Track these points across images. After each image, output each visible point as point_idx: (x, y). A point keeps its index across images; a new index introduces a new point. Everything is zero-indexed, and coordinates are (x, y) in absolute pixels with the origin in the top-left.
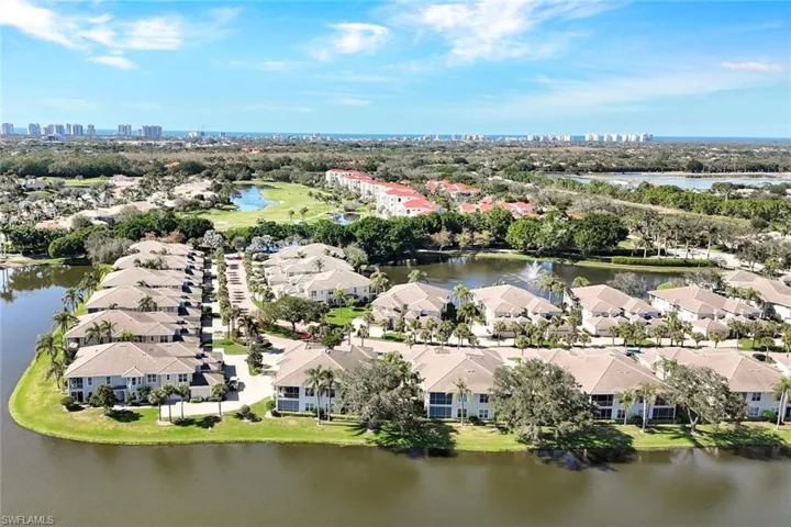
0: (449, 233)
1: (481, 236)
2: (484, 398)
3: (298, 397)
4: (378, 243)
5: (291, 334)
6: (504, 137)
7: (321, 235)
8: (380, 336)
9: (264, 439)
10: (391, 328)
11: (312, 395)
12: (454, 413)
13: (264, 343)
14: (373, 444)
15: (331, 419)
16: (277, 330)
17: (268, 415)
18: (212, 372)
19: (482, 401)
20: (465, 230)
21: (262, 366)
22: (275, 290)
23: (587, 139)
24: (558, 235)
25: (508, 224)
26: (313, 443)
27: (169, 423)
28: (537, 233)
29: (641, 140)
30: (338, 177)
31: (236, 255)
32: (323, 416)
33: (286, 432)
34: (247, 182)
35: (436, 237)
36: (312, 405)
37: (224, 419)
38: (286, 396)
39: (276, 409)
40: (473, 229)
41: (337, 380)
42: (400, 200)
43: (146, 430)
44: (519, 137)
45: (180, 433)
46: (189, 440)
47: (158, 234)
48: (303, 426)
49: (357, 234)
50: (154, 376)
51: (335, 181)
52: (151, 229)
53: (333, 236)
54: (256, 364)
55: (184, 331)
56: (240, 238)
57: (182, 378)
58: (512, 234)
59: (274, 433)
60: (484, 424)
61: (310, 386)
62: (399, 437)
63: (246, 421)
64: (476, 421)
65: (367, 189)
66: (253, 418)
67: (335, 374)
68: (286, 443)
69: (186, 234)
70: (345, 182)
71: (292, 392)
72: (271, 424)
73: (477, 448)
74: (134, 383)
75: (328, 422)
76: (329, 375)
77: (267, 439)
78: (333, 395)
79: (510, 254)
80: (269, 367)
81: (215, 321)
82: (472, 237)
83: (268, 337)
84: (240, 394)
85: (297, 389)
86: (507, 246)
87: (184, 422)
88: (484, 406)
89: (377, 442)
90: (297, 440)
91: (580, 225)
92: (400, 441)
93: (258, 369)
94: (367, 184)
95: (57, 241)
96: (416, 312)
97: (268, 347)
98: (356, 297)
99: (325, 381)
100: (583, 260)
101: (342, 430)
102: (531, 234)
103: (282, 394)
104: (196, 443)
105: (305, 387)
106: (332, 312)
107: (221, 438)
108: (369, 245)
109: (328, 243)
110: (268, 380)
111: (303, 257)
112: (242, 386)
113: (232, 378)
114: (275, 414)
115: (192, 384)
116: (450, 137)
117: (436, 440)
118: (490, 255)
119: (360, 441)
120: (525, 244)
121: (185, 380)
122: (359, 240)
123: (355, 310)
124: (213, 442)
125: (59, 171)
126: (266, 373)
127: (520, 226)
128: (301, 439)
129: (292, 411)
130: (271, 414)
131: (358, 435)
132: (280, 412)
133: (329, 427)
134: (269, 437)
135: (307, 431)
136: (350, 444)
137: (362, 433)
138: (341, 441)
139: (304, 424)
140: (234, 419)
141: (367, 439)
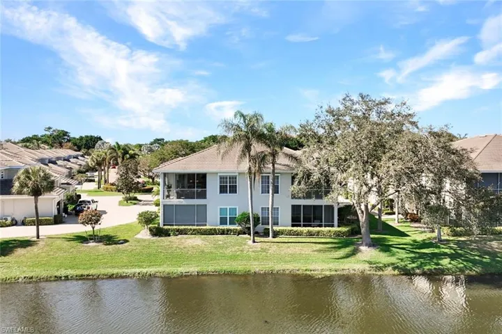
11: (234, 191)
15: (276, 234)
33: (180, 257)
37: (42, 243)
38: (180, 195)
39: (161, 221)
59: (153, 260)
63: (92, 244)
66: (109, 240)
72: (147, 247)
75: (270, 238)
77: (137, 270)
78: (276, 190)
85: (203, 177)
89: (393, 266)
92: (445, 262)
101: (303, 249)
105: (220, 172)
114: (159, 232)
119: (355, 266)
128: (218, 268)
129: (194, 225)
130: (149, 232)
131: (347, 256)
132: (166, 227)
133: (274, 247)
134: (140, 267)
135: (228, 252)
136: (333, 273)
137: (354, 253)
138: (311, 267)
139: (220, 243)
140: (67, 243)
141: (370, 263)
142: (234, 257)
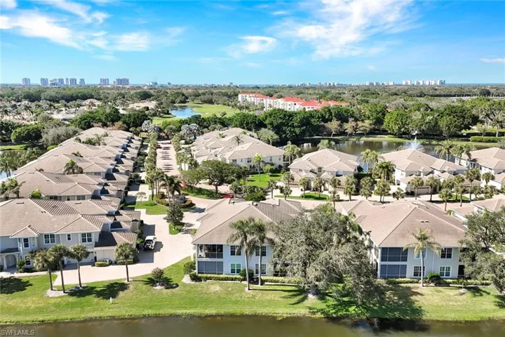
0: (339, 122)
1: (363, 124)
2: (446, 253)
3: (221, 256)
4: (284, 128)
5: (212, 195)
6: (350, 84)
7: (238, 123)
8: (299, 195)
9: (179, 312)
10: (308, 188)
11: (239, 254)
12: (410, 272)
13: (187, 203)
14: (319, 315)
15: (263, 282)
16: (200, 192)
17: (186, 279)
18: (124, 231)
19: (443, 256)
20: (351, 120)
21: (183, 224)
22: (200, 161)
23: (404, 84)
24: (427, 121)
25: (384, 114)
26: (242, 316)
27: (62, 293)
28: (409, 120)
29: (439, 84)
30: (247, 98)
31: (169, 141)
32: (253, 279)
33: (207, 301)
34: (183, 105)
35: (328, 125)
36: (239, 265)
37: (131, 286)
38: (207, 256)
39: (196, 271)
40: (356, 120)
41: (270, 235)
43: (29, 304)
44: (359, 84)
45: (73, 305)
46: (83, 316)
47: (105, 125)
48: (229, 293)
49: (267, 122)
50: (52, 236)
51: (245, 101)
52: (100, 120)
53: (247, 124)
54: (177, 223)
55: (104, 192)
56: (171, 126)
57: (86, 237)
58: (388, 122)
59: (192, 303)
60: (448, 285)
61: (237, 243)
62: (350, 304)
63: (159, 287)
64: (438, 280)
65: (268, 103)
66: (168, 283)
67: (267, 227)
68: (207, 316)
69: (128, 124)
70: (253, 100)
71: (214, 250)
72: (189, 292)
73: (451, 316)
74: (26, 245)
75: (259, 286)
76: (261, 229)
77: (184, 311)
78: (264, 254)
80: (191, 225)
81: (142, 187)
82: (357, 125)
83: (192, 198)
84: (156, 255)
85: (221, 247)
86: (384, 132)
87: (81, 292)
88: (446, 263)
89: (322, 311)
90: (222, 311)
91: (442, 115)
92: (352, 309)
93: (179, 227)
94: (268, 100)
95: (18, 130)
96: (332, 173)
97: (191, 207)
98: (272, 164)
99: (256, 237)
101: (276, 296)
102: (404, 121)
103: (203, 254)
104: (91, 320)
105: (231, 244)
106: (250, 177)
107: (125, 312)
108: (277, 129)
109: (243, 128)
110: (188, 238)
111: (223, 137)
112: (159, 246)
113: (148, 238)
114: (195, 278)
115: (97, 245)
116: (316, 84)
117: (397, 308)
118: (371, 139)
119: (301, 311)
120: (400, 128)
121: (90, 240)
122: (269, 126)
123: (271, 176)
124: (113, 318)
125: (48, 97)
126: (187, 232)
127: (395, 115)
128: (227, 311)
129: (215, 274)
130: (189, 278)
131: (299, 302)
132: (200, 275)
133: (260, 294)
134: (186, 308)
135: (233, 298)
136: (289, 315)
137: (303, 300)
138: (277, 311)
139: (230, 289)
140: (145, 286)
141: (310, 308)
142: (236, 302)
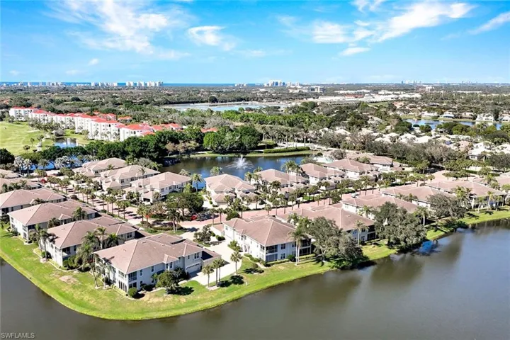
0: (173, 144)
1: (190, 144)
3: (277, 251)
6: (75, 84)
11: (284, 248)
13: (179, 227)
17: (263, 267)
20: (181, 141)
23: (127, 85)
25: (201, 136)
27: (216, 287)
28: (223, 140)
29: (157, 85)
36: (284, 254)
38: (270, 252)
40: (185, 141)
42: (110, 126)
44: (84, 83)
50: (180, 258)
58: (207, 142)
63: (255, 274)
70: (33, 116)
71: (273, 249)
72: (273, 272)
74: (171, 267)
79: (207, 154)
85: (276, 246)
86: (205, 149)
87: (225, 284)
88: (363, 234)
89: (336, 266)
100: (249, 153)
101: (311, 265)
114: (266, 265)
115: (203, 259)
116: (38, 84)
120: (217, 147)
121: (198, 257)
126: (213, 244)
127: (212, 137)
129: (274, 261)
133: (303, 265)
135: (295, 270)
139: (289, 267)
